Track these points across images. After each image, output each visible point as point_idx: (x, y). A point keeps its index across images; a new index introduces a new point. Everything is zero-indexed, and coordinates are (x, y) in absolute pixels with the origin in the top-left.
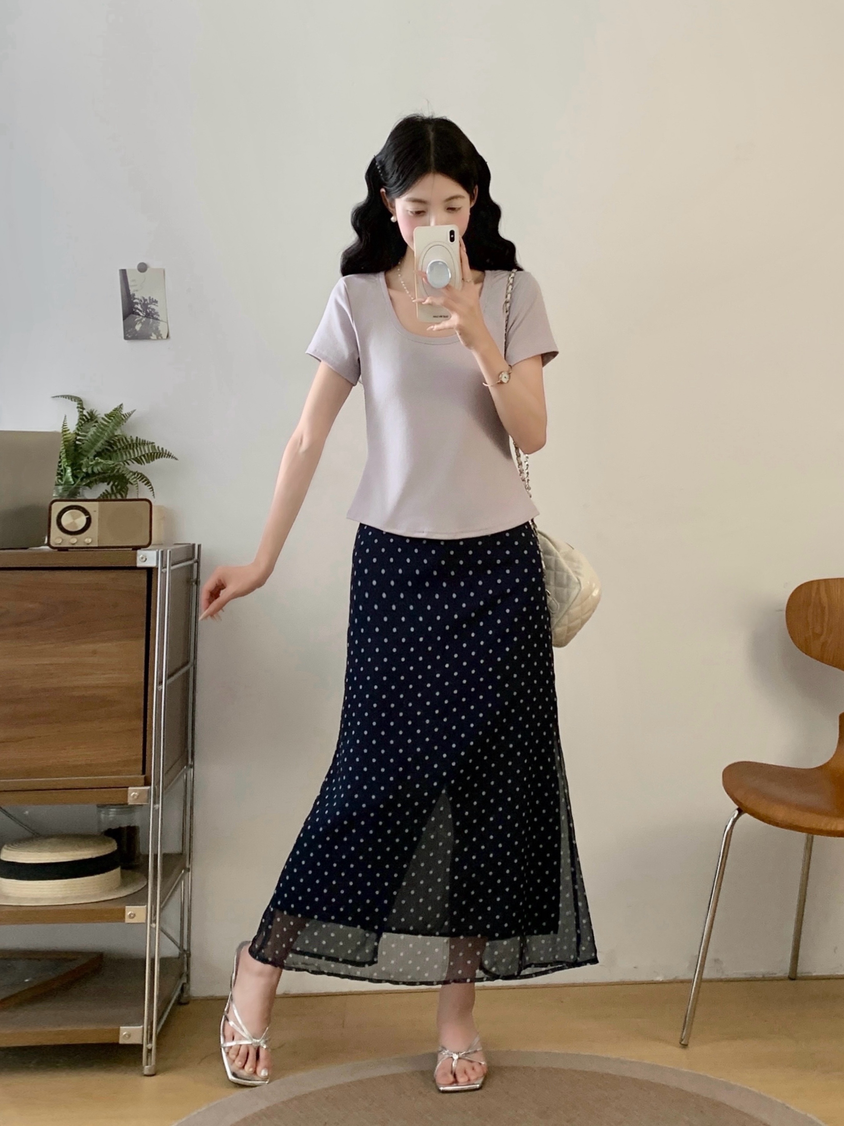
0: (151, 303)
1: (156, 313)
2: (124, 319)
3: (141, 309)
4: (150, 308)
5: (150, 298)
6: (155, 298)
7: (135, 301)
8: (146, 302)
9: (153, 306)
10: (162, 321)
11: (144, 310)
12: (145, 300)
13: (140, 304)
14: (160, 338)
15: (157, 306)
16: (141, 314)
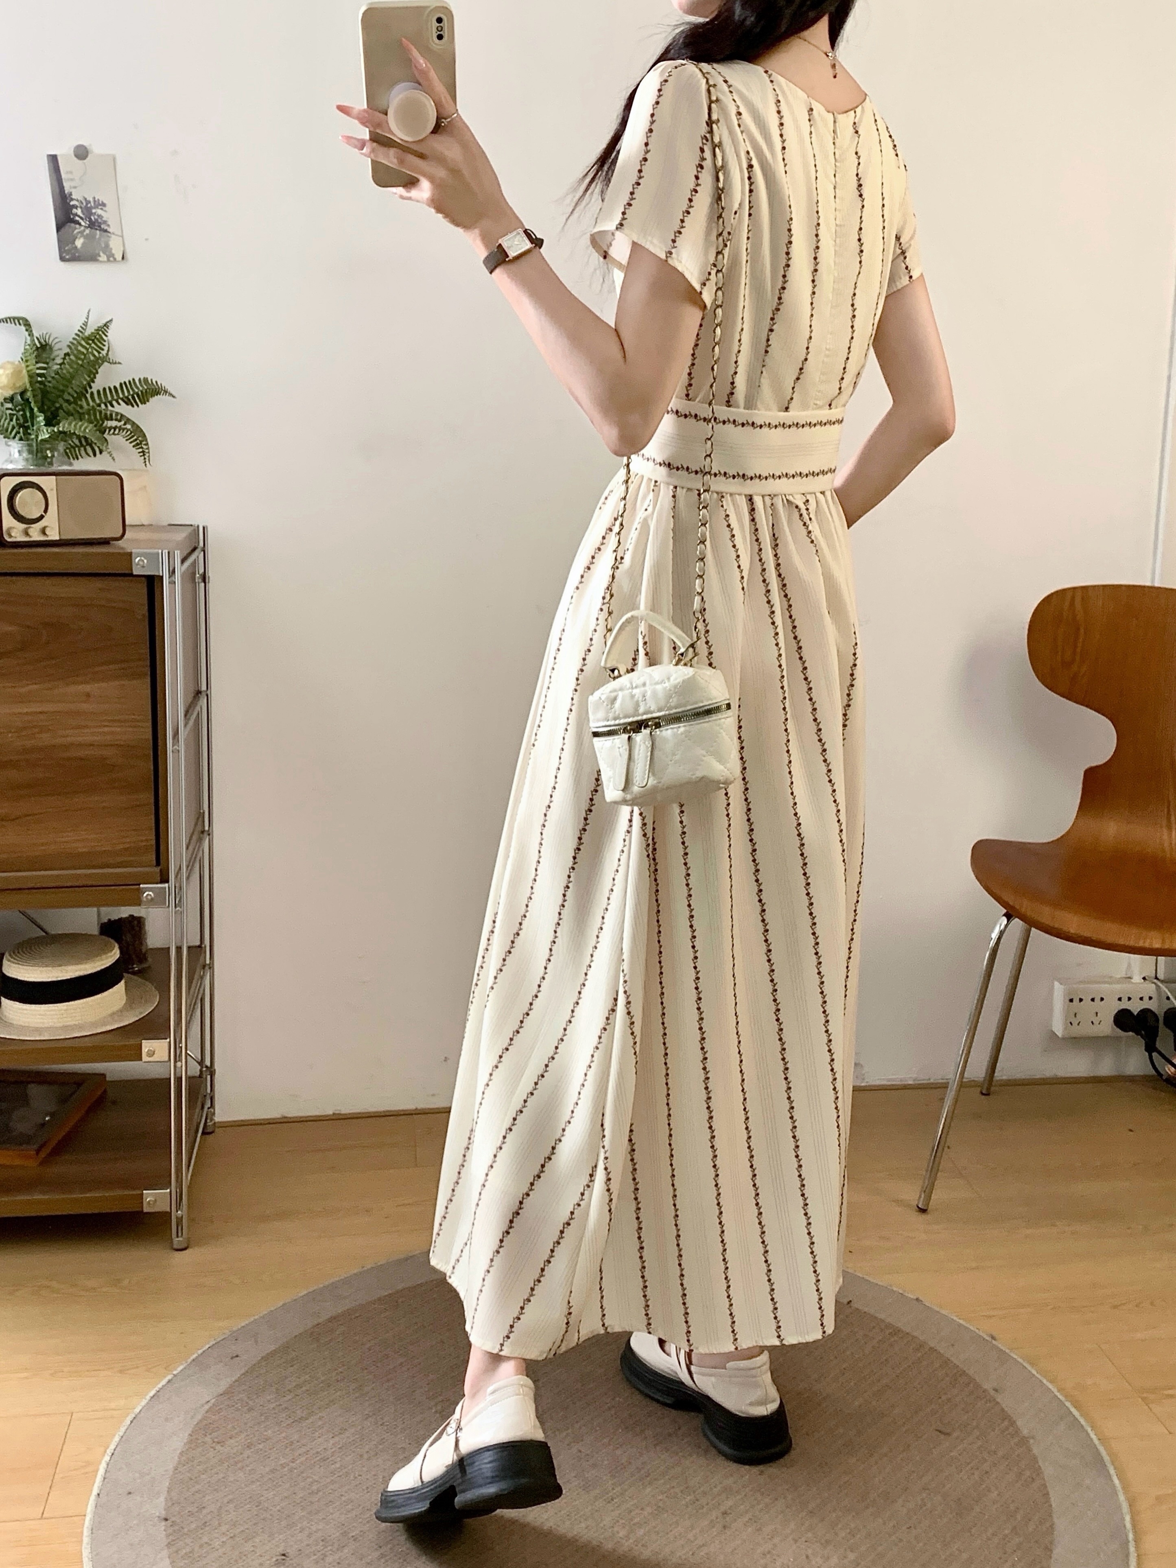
0: (96, 207)
1: (105, 222)
2: (59, 228)
3: (81, 215)
4: (95, 213)
5: (94, 198)
6: (101, 198)
7: (72, 203)
8: (89, 205)
9: (99, 212)
10: (113, 234)
11: (86, 217)
12: (90, 202)
13: (81, 207)
14: (111, 259)
15: (105, 211)
16: (83, 223)
